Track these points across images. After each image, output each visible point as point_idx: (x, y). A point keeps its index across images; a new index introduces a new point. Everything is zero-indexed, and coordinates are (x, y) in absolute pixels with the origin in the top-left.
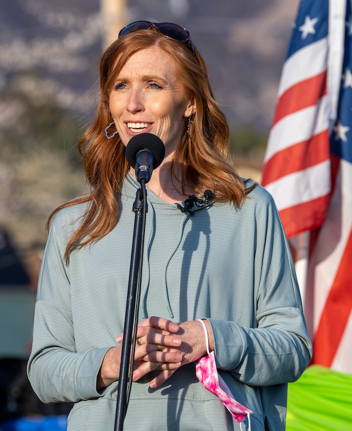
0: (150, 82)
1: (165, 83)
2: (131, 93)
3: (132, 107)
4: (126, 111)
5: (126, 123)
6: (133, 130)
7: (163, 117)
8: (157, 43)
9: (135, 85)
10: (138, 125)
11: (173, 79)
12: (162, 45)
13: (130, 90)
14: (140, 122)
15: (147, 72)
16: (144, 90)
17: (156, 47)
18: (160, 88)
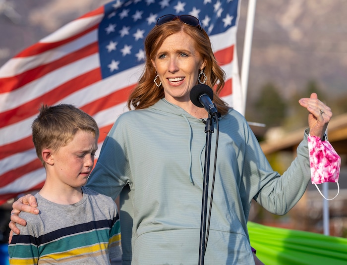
0: (181, 53)
1: (190, 53)
2: (170, 60)
3: (172, 69)
4: (167, 72)
5: (168, 79)
6: (173, 83)
7: (191, 73)
8: (182, 29)
9: (172, 56)
10: (176, 80)
11: (194, 49)
12: (185, 31)
13: (169, 58)
14: (177, 78)
15: (179, 48)
16: (177, 58)
17: (182, 31)
18: (187, 56)
